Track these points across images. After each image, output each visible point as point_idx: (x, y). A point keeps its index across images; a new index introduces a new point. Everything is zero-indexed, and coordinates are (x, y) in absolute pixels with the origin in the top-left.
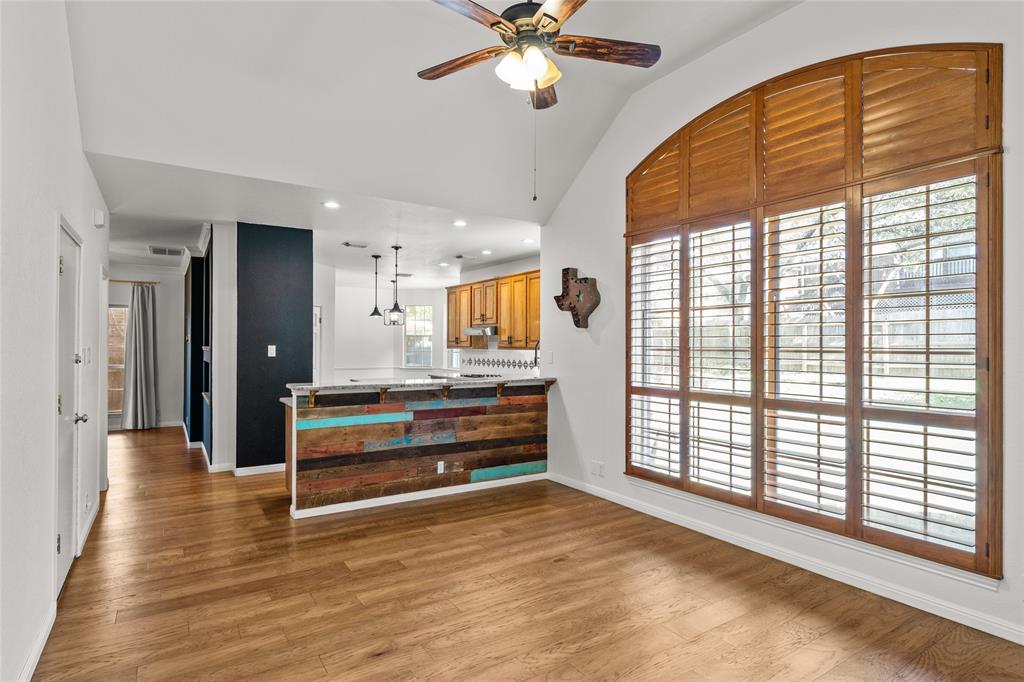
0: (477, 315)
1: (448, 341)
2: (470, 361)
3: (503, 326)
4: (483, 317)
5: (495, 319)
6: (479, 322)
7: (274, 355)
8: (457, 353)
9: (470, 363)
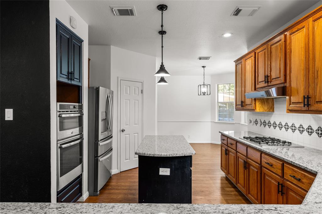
0: (261, 78)
1: (236, 105)
2: (256, 122)
3: (294, 85)
4: (267, 79)
5: (282, 78)
6: (263, 84)
7: (11, 119)
8: (243, 115)
9: (257, 124)
